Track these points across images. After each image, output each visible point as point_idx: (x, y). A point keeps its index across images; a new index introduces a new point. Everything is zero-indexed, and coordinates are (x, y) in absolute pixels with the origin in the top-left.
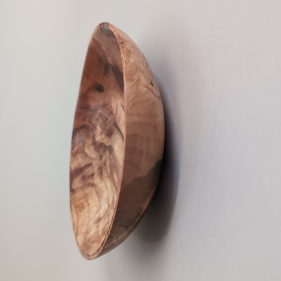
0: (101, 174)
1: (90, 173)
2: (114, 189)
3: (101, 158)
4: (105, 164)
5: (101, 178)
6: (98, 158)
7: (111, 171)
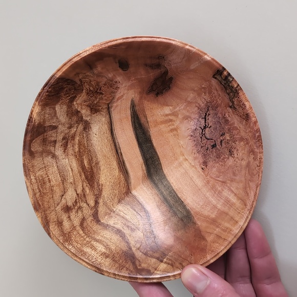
0: (65, 146)
1: (53, 139)
2: (83, 176)
3: (70, 127)
4: (73, 137)
5: (64, 152)
6: (67, 126)
7: (79, 151)
